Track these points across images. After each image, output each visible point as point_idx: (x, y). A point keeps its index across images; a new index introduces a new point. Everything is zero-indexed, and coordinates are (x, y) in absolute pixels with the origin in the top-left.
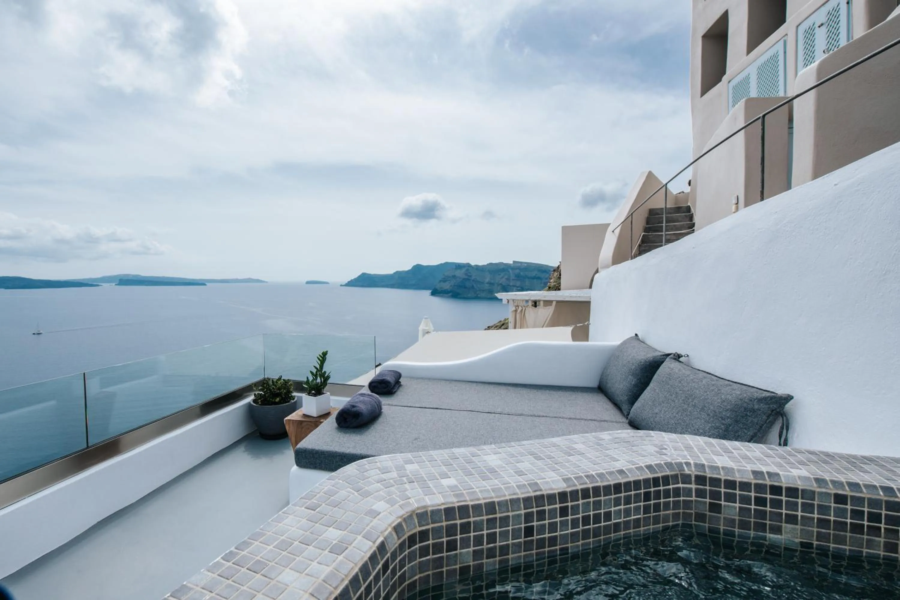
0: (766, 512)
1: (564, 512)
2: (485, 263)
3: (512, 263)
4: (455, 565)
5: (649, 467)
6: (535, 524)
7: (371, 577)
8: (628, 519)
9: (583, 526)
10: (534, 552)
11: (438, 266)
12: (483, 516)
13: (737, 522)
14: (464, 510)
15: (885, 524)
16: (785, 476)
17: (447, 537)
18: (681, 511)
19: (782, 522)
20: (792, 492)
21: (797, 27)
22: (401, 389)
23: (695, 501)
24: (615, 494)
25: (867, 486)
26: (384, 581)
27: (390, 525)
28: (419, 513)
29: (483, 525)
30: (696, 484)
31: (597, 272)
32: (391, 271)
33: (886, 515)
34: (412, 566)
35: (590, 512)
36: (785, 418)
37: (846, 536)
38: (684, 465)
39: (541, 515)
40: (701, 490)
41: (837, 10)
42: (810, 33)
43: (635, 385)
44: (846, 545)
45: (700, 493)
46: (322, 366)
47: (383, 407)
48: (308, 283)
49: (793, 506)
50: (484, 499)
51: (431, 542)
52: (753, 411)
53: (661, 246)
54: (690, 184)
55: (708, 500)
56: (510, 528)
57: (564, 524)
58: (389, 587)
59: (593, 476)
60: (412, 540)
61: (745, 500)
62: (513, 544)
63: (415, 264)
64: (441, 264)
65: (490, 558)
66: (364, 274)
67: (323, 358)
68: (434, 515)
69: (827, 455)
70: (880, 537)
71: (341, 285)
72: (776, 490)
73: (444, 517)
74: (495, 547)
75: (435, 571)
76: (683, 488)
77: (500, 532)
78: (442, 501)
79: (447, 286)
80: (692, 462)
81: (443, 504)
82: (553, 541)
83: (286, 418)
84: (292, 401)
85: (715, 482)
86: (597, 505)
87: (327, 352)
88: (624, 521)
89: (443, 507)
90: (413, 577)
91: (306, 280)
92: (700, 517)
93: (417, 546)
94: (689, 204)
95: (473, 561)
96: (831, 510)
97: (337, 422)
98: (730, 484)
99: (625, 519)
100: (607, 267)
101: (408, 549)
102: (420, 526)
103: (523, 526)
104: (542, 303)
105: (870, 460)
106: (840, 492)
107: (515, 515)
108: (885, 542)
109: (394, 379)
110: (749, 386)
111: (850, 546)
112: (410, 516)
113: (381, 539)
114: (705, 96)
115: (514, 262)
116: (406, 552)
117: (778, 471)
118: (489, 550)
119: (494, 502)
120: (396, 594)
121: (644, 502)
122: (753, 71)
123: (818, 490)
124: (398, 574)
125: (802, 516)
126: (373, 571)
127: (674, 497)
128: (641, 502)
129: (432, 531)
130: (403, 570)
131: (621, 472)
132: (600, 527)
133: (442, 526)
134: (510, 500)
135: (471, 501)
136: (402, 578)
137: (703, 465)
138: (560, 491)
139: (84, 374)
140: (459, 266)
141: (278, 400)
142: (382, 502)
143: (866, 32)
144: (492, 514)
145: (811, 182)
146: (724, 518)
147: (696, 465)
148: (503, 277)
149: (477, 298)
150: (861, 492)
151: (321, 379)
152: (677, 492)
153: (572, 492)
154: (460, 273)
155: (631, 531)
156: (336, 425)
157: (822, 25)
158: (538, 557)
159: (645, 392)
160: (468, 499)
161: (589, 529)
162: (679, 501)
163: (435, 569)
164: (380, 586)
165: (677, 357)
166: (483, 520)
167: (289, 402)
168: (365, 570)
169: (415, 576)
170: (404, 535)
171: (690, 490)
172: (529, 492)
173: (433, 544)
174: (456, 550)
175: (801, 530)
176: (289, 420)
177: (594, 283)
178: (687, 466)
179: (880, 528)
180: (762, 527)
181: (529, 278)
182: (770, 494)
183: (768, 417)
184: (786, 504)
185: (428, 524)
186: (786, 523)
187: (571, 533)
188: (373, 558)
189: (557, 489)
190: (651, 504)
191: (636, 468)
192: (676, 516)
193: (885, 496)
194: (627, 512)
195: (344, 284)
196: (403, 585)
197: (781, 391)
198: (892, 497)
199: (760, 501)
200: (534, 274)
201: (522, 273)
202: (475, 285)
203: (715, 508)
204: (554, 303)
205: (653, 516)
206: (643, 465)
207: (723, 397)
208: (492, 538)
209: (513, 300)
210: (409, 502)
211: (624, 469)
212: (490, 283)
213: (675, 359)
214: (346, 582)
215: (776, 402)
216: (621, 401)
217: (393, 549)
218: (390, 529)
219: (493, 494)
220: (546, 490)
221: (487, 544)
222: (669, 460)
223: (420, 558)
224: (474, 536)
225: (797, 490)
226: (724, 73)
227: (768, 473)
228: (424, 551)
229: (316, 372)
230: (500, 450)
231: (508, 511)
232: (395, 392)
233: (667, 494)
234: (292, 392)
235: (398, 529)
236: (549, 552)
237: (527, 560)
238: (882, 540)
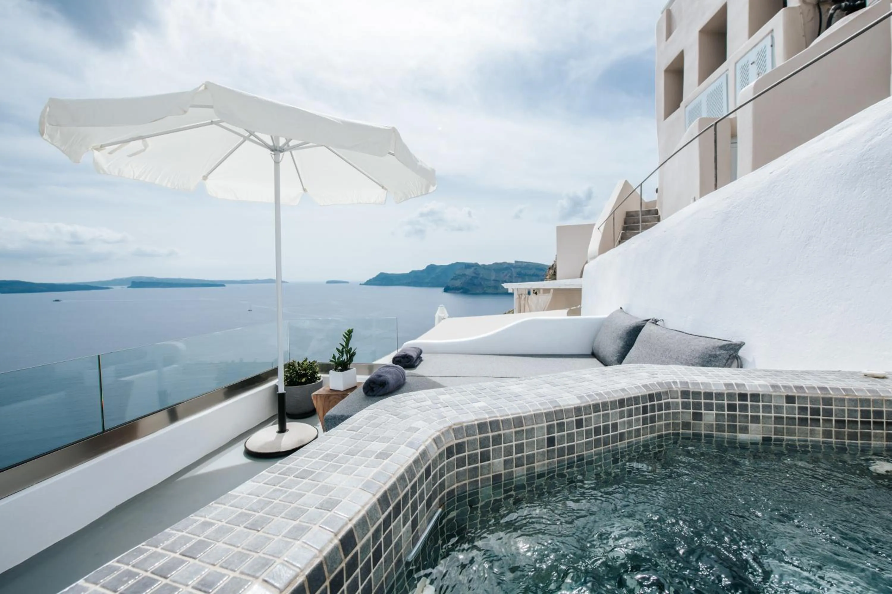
0: (736, 415)
1: (579, 424)
2: (491, 263)
3: (513, 262)
4: (488, 474)
5: (645, 386)
6: (556, 435)
7: (416, 479)
8: (631, 429)
9: (595, 436)
10: (556, 459)
11: (449, 266)
12: (512, 428)
13: (715, 426)
14: (495, 425)
15: (823, 416)
16: (749, 385)
17: (480, 449)
18: (671, 421)
19: (748, 423)
20: (755, 397)
21: (736, 63)
22: (422, 363)
23: (682, 412)
24: (620, 408)
25: (808, 388)
26: (427, 485)
27: (430, 437)
28: (456, 428)
29: (512, 436)
30: (682, 398)
31: (587, 263)
32: (407, 271)
33: (823, 409)
34: (450, 475)
35: (600, 423)
36: (739, 360)
37: (795, 429)
38: (672, 384)
39: (561, 426)
40: (686, 403)
41: (764, 51)
42: (745, 69)
43: (623, 347)
44: (795, 436)
45: (686, 406)
46: (347, 344)
47: (407, 378)
48: (328, 282)
49: (755, 408)
50: (512, 414)
51: (466, 453)
52: (715, 356)
53: (639, 233)
54: (657, 192)
55: (691, 411)
56: (535, 439)
57: (580, 434)
58: (431, 492)
59: (602, 394)
60: (450, 451)
61: (720, 407)
62: (537, 453)
63: (429, 264)
64: (452, 264)
65: (518, 467)
66: (382, 274)
67: (349, 335)
68: (469, 429)
69: (777, 371)
70: (819, 426)
71: (361, 284)
72: (743, 397)
73: (477, 431)
74: (523, 456)
75: (472, 480)
76: (672, 402)
77: (526, 442)
78: (474, 418)
79: (458, 283)
80: (678, 381)
81: (476, 420)
82: (571, 449)
83: (314, 394)
84: (319, 381)
85: (696, 394)
86: (606, 417)
87: (352, 330)
88: (628, 431)
89: (476, 423)
90: (451, 486)
91: (326, 281)
92: (686, 425)
93: (455, 457)
94: (657, 208)
95: (504, 470)
96: (783, 409)
97: (364, 391)
98: (708, 395)
99: (628, 430)
100: (594, 258)
101: (447, 459)
102: (456, 439)
103: (546, 437)
104: (541, 291)
105: (808, 373)
106: (790, 394)
107: (539, 427)
108: (823, 430)
109: (416, 354)
110: (712, 338)
111: (798, 436)
112: (448, 431)
113: (422, 448)
114: (668, 119)
115: (516, 262)
116: (445, 462)
117: (744, 383)
118: (518, 459)
119: (521, 417)
120: (437, 500)
121: (643, 414)
122: (703, 98)
123: (774, 394)
124: (439, 482)
125: (763, 416)
126: (418, 473)
127: (665, 410)
128: (640, 414)
129: (468, 444)
130: (443, 479)
131: (623, 390)
132: (609, 436)
133: (476, 439)
134: (534, 414)
135: (501, 416)
136: (442, 486)
137: (687, 383)
138: (576, 406)
139: (99, 356)
140: (468, 266)
141: (304, 380)
142: (420, 422)
143: (786, 62)
144: (519, 427)
145: (751, 173)
146: (705, 424)
147: (681, 383)
148: (506, 275)
149: (485, 293)
150: (805, 392)
151: (347, 356)
152: (668, 406)
153: (585, 407)
154: (469, 272)
155: (633, 439)
156: (363, 393)
157: (753, 63)
158: (559, 465)
159: (631, 351)
160: (498, 415)
161: (600, 438)
162: (669, 413)
163: (471, 478)
164: (423, 489)
165: (655, 322)
166: (512, 432)
167: (314, 382)
168: (410, 471)
169: (453, 485)
170: (442, 446)
171: (677, 404)
172: (550, 408)
173: (468, 455)
174: (489, 460)
175: (763, 427)
176: (317, 395)
177: (584, 273)
178: (674, 385)
179: (819, 420)
180: (733, 429)
181: (528, 275)
182: (739, 400)
183: (727, 360)
184: (751, 407)
185: (464, 437)
186: (751, 423)
187: (586, 442)
188: (416, 462)
189: (573, 405)
190: (647, 416)
191: (635, 387)
192: (667, 426)
193: (822, 394)
194: (630, 424)
195: (363, 283)
196: (443, 493)
197: (735, 340)
198: (827, 394)
199: (732, 407)
200: (532, 272)
201: (522, 272)
202: (482, 283)
203: (697, 416)
204: (552, 291)
205: (650, 427)
206: (640, 385)
207: (692, 347)
208: (520, 448)
209: (517, 289)
210: (445, 420)
211: (626, 388)
212: (495, 280)
213: (653, 323)
214: (394, 479)
215: (732, 349)
216: (611, 361)
217: (434, 457)
218: (430, 440)
219: (520, 411)
220: (564, 406)
221: (516, 454)
222: (660, 381)
223: (457, 468)
224: (505, 447)
225: (758, 395)
226: (681, 100)
227: (736, 384)
228: (461, 462)
229: (343, 349)
230: (521, 382)
231: (533, 424)
232: (417, 365)
233: (660, 408)
234: (317, 373)
235: (437, 441)
236: (568, 459)
237: (550, 467)
238: (821, 429)
